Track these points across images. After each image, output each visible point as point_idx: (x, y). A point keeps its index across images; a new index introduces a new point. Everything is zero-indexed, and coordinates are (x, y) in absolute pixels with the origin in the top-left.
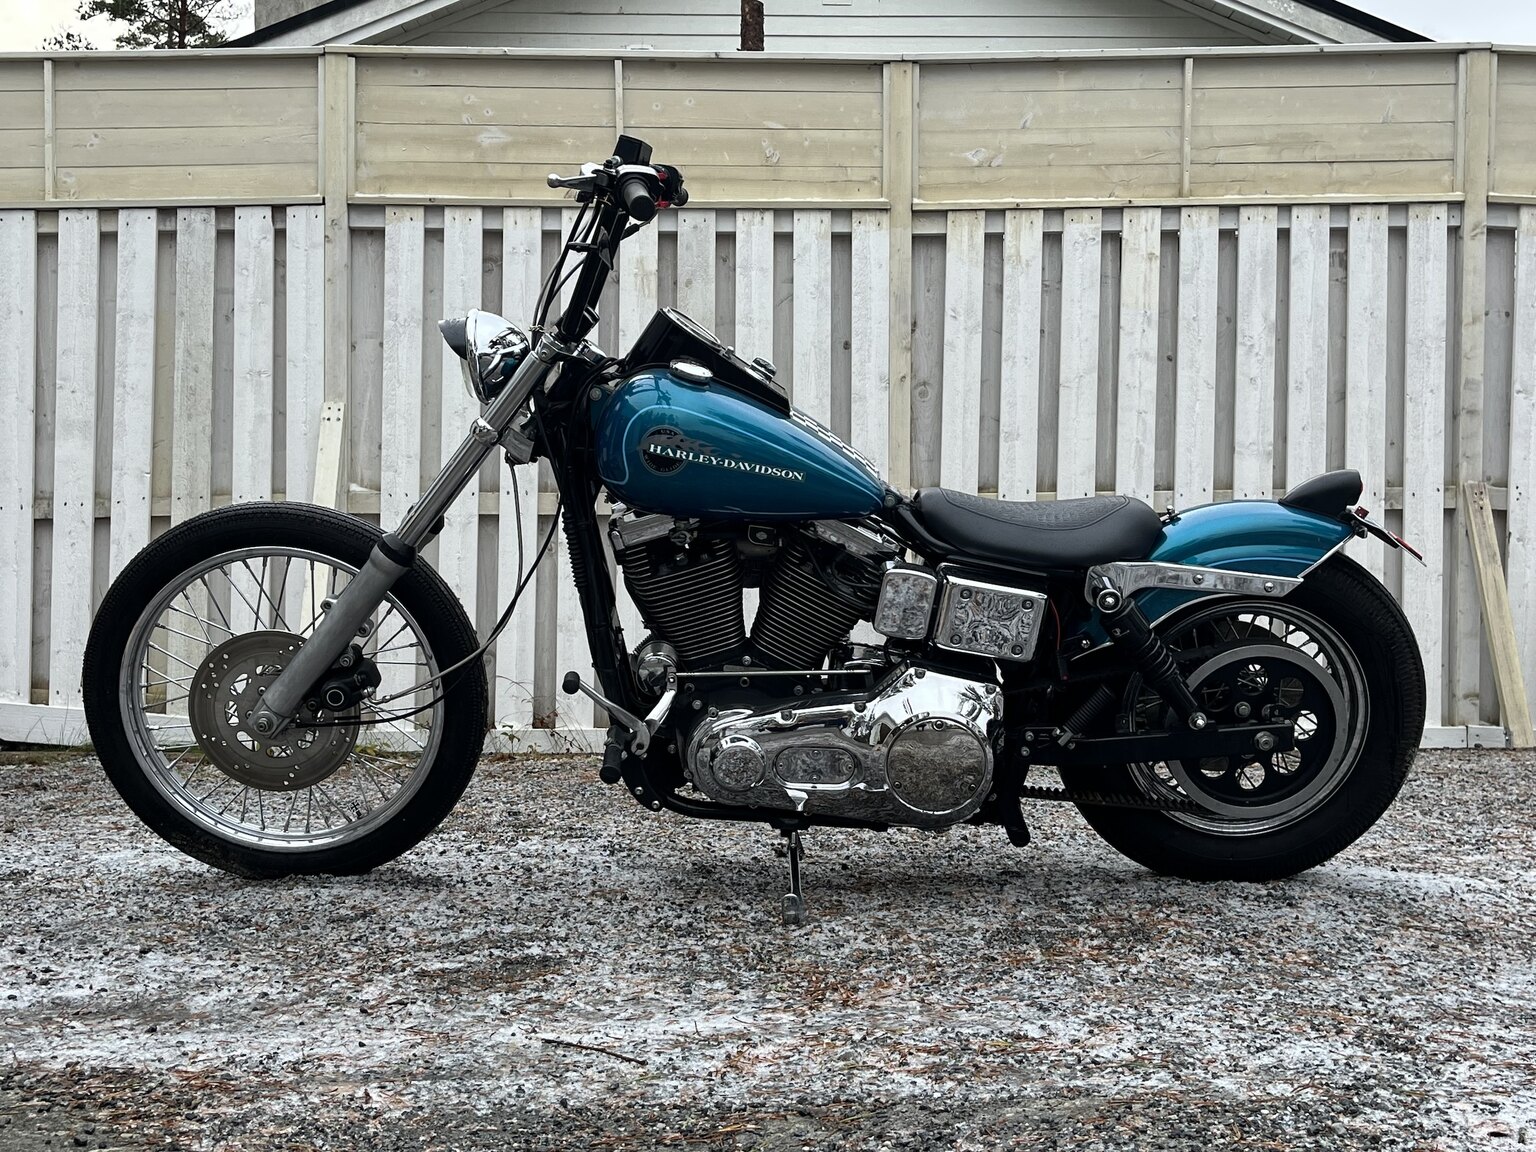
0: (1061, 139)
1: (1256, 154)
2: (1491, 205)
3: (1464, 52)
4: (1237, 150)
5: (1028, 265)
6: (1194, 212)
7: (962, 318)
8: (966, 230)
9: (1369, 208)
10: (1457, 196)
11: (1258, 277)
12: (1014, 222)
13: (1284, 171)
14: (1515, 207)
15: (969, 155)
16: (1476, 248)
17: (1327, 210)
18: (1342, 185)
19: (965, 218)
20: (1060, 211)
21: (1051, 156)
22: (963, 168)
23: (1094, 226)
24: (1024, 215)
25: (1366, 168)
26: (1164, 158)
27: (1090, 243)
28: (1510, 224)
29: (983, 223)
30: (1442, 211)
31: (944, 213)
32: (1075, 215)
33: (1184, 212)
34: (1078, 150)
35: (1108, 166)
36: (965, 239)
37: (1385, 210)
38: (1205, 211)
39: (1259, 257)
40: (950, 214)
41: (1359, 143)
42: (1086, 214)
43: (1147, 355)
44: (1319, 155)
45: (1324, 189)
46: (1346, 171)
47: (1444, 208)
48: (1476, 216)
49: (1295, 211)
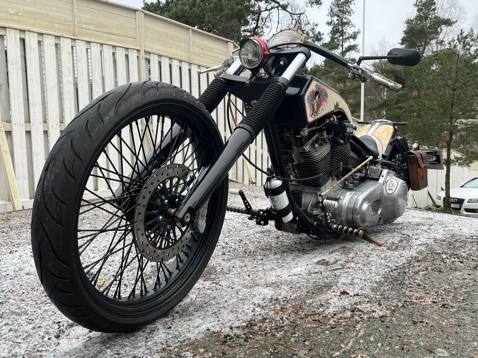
0: (39, 11)
1: (92, 27)
2: (145, 52)
3: (137, 11)
4: (88, 25)
5: (34, 50)
6: (79, 41)
7: (14, 65)
8: (13, 35)
9: (120, 48)
10: (138, 48)
11: (97, 63)
12: (29, 35)
13: (100, 34)
14: (150, 53)
15: (10, 10)
16: (143, 62)
17: (111, 47)
18: (113, 40)
19: (12, 31)
20: (42, 34)
21: (36, 16)
22: (9, 14)
23: (53, 41)
24: (32, 33)
25: (118, 37)
26: (69, 23)
27: (52, 46)
28: (148, 57)
29: (18, 34)
30: (135, 51)
31: (5, 28)
32: (47, 36)
33: (77, 41)
34: (44, 15)
35: (53, 23)
36: (13, 38)
37: (124, 49)
38: (82, 42)
39: (96, 58)
40: (7, 29)
41: (116, 30)
42: (50, 37)
43: (70, 83)
44: (107, 31)
45: (109, 40)
46: (114, 37)
47: (136, 51)
48: (142, 54)
49: (104, 46)
